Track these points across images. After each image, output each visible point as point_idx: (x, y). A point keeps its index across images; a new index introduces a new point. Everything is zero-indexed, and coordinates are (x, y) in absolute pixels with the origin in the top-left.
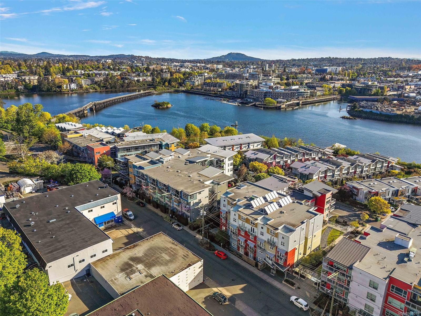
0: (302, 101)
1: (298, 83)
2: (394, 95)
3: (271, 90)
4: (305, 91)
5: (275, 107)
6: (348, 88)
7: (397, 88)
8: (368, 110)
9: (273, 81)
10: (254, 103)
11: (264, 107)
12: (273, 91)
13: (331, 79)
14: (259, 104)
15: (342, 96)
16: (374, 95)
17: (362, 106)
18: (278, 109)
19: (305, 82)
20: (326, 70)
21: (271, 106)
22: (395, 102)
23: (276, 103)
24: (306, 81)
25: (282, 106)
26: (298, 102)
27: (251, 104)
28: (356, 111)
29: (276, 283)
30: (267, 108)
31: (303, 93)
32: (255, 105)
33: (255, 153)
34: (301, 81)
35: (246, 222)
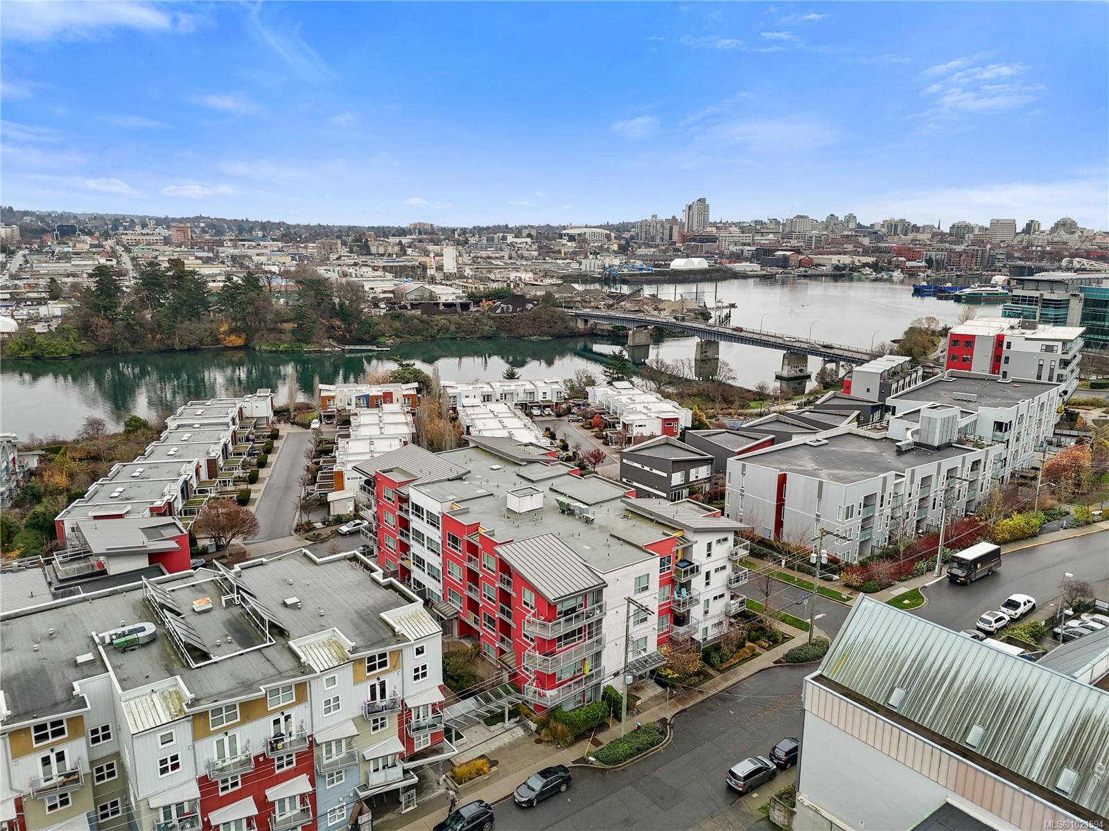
35: (243, 722)
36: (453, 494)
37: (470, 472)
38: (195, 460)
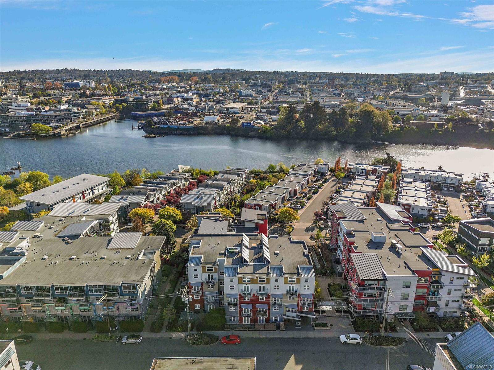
0: (82, 123)
1: (55, 101)
2: (170, 108)
3: (35, 113)
4: (79, 111)
5: (53, 135)
6: (124, 104)
7: (167, 101)
8: (166, 126)
9: (19, 100)
10: (16, 133)
11: (36, 137)
12: (38, 114)
13: (94, 94)
14: (25, 134)
15: (120, 113)
16: (152, 109)
17: (156, 122)
18: (58, 137)
19: (63, 99)
20: (77, 84)
21: (45, 133)
22: (179, 115)
23: (52, 130)
24: (65, 98)
25: (62, 133)
26: (78, 124)
27: (12, 135)
28: (153, 128)
29: (311, 334)
30: (41, 137)
31: (77, 113)
32: (18, 136)
33: (122, 198)
34: (59, 99)
35: (251, 283)
36: (353, 227)
37: (366, 219)
38: (291, 188)
